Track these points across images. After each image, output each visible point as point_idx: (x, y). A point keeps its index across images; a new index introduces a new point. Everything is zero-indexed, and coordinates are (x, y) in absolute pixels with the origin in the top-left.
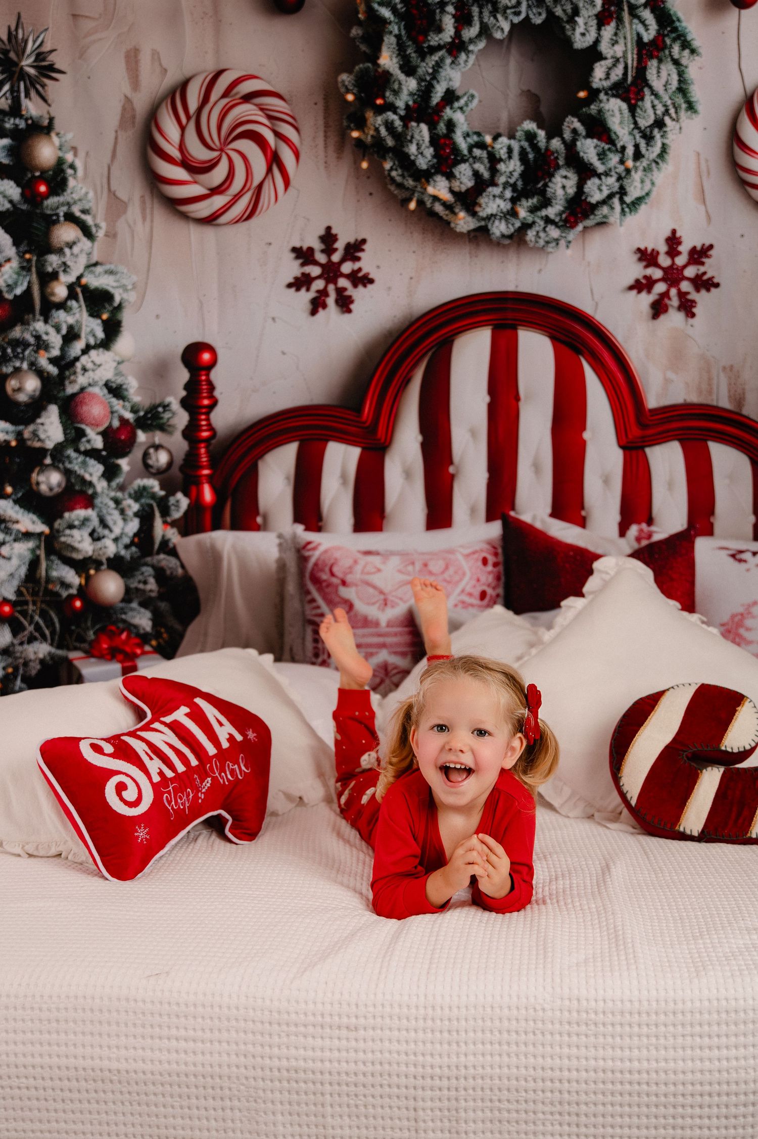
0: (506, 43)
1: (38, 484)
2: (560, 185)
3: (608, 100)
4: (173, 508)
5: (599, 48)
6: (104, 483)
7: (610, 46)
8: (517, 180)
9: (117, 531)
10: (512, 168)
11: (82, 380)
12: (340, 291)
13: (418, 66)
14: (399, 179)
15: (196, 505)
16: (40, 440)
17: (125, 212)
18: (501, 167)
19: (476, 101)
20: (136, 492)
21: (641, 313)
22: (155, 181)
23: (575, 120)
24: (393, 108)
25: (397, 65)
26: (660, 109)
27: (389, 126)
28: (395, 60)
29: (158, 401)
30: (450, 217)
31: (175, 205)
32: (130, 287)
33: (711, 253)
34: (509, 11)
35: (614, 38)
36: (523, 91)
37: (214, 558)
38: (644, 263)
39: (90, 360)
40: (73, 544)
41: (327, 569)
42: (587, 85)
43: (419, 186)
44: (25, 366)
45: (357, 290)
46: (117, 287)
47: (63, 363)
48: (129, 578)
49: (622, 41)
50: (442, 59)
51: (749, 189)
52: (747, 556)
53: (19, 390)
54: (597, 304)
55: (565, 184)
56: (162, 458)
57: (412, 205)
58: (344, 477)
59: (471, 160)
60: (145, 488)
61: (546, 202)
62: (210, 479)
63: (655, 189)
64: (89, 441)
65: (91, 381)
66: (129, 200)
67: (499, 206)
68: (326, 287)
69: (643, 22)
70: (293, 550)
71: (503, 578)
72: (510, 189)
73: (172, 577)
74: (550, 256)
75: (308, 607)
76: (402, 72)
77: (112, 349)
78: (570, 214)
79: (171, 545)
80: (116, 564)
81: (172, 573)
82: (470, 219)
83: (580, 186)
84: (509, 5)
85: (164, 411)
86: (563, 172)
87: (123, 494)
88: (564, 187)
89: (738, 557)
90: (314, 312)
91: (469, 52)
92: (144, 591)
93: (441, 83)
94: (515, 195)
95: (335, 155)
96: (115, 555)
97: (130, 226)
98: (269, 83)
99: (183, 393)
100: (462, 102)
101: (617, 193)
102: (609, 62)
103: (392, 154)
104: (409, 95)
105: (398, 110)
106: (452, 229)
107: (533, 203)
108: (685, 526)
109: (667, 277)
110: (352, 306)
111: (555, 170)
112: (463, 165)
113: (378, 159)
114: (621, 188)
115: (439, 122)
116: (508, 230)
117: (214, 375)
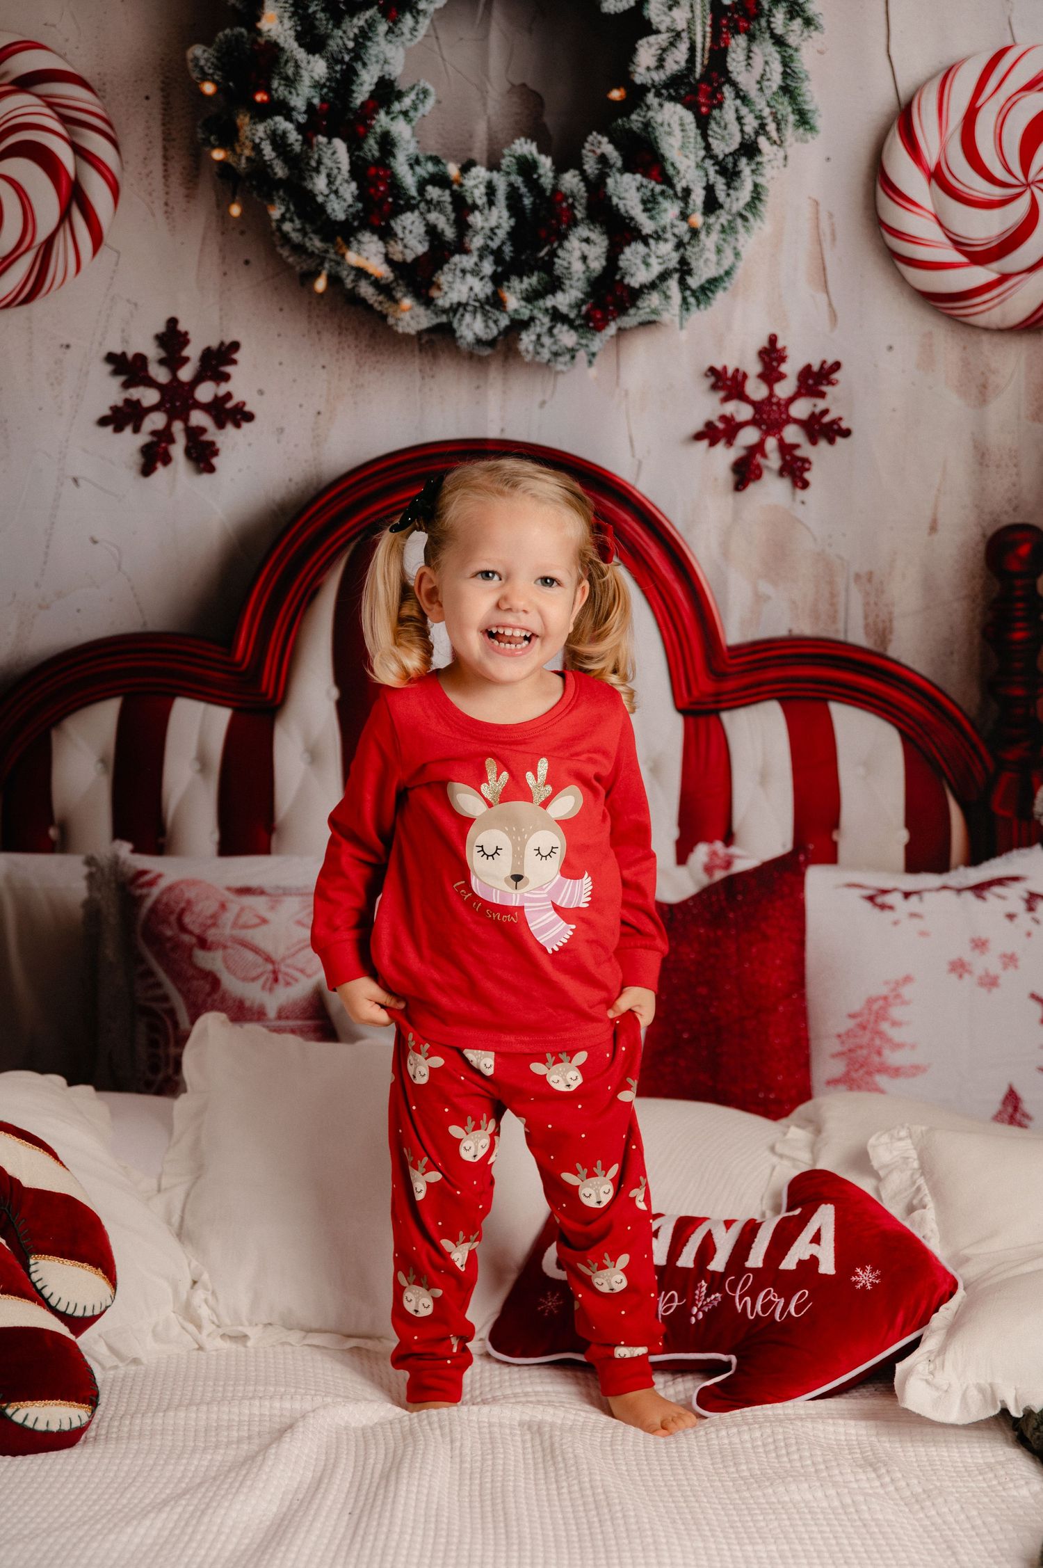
2: (577, 254)
3: (661, 105)
5: (645, 13)
7: (666, 9)
8: (503, 243)
10: (495, 221)
12: (194, 434)
13: (329, 36)
14: (296, 237)
19: (430, 102)
21: (716, 479)
23: (605, 140)
24: (285, 110)
25: (292, 33)
26: (751, 124)
28: (288, 24)
30: (387, 307)
33: (837, 376)
36: (513, 86)
38: (722, 394)
41: (173, 919)
42: (623, 77)
43: (332, 251)
45: (223, 431)
50: (371, 25)
51: (902, 267)
52: (894, 899)
54: (640, 463)
55: (586, 253)
57: (321, 285)
58: (202, 756)
59: (422, 205)
61: (554, 284)
63: (741, 265)
67: (471, 289)
68: (168, 426)
70: (113, 885)
72: (491, 258)
74: (560, 377)
75: (139, 985)
76: (301, 45)
78: (595, 306)
82: (421, 310)
83: (613, 256)
86: (583, 231)
88: (584, 258)
89: (880, 900)
91: (418, 12)
93: (370, 67)
94: (500, 269)
95: (183, 191)
98: (62, 57)
100: (407, 102)
101: (676, 270)
102: (663, 39)
103: (285, 192)
104: (314, 87)
105: (294, 113)
106: (390, 327)
107: (530, 285)
108: (789, 847)
109: (761, 417)
110: (215, 461)
111: (569, 228)
112: (409, 214)
113: (259, 200)
114: (683, 262)
115: (366, 137)
116: (488, 331)
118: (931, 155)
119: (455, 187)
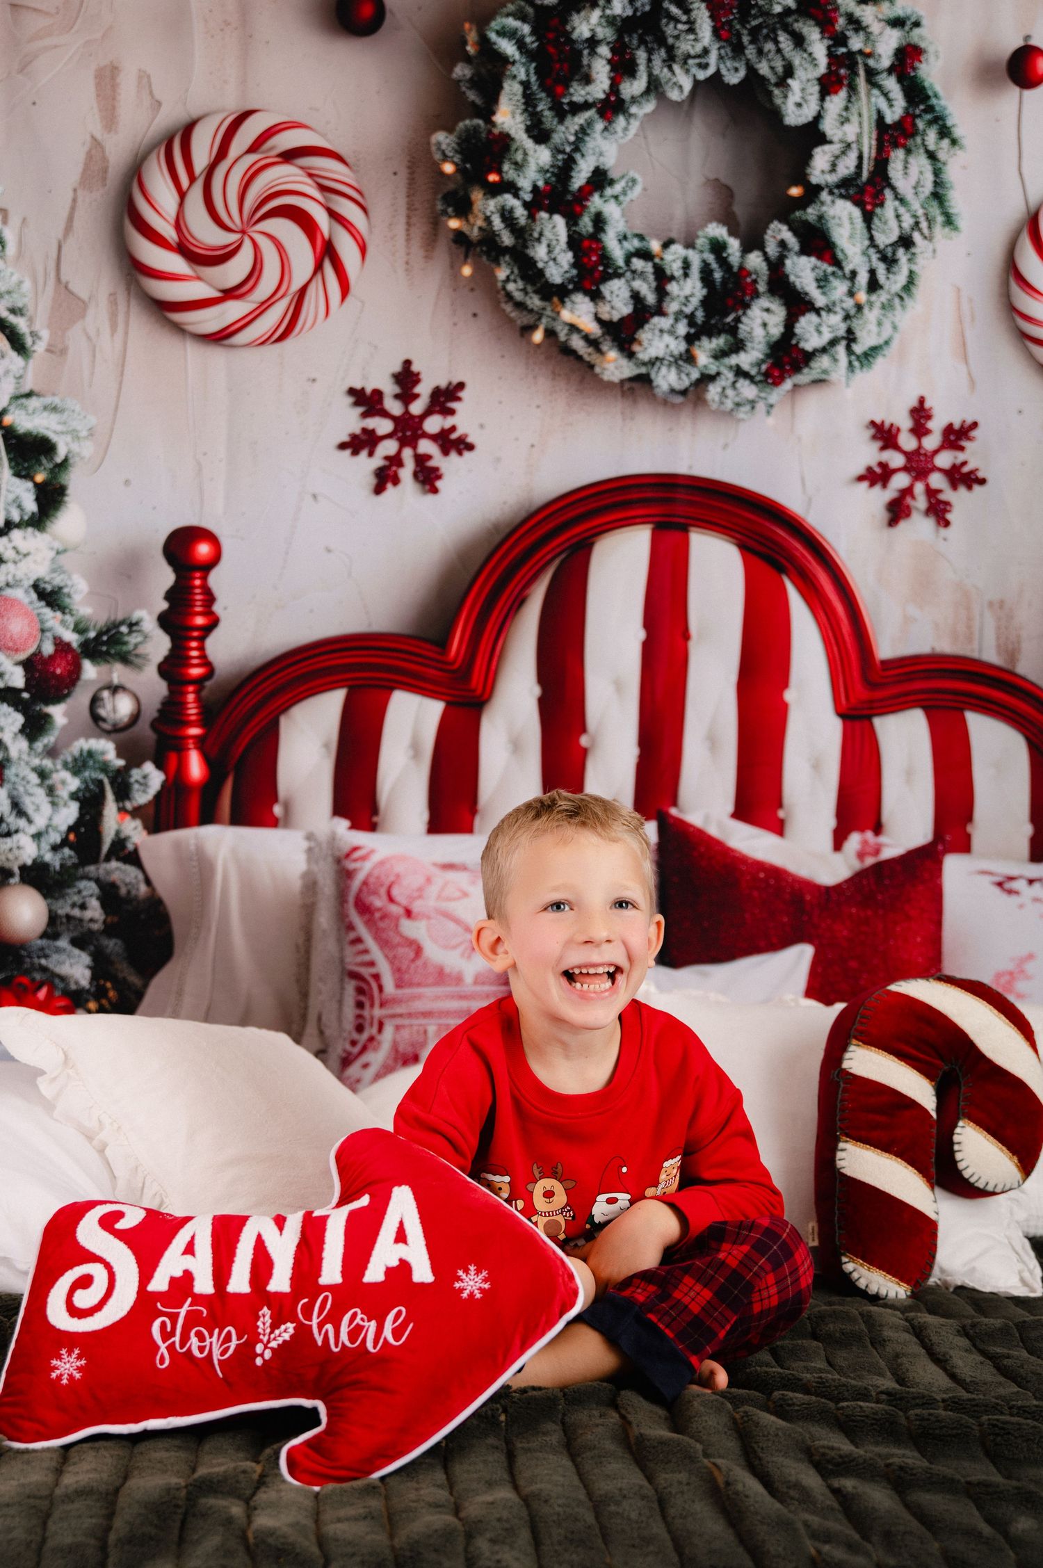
0: (685, 107)
2: (759, 321)
3: (833, 202)
4: (136, 786)
5: (821, 127)
6: (23, 744)
7: (838, 125)
8: (696, 309)
9: (40, 822)
10: (689, 291)
12: (421, 460)
13: (552, 131)
14: (518, 296)
15: (176, 785)
17: (83, 315)
19: (638, 189)
20: (75, 760)
21: (873, 516)
22: (136, 270)
23: (784, 228)
24: (513, 189)
25: (523, 127)
26: (908, 222)
28: (519, 118)
29: (120, 617)
30: (594, 358)
31: (164, 309)
32: (84, 433)
33: (973, 433)
34: (691, 62)
35: (844, 114)
36: (709, 180)
37: (200, 868)
38: (880, 444)
39: (10, 546)
41: (383, 891)
42: (801, 177)
43: (549, 309)
45: (448, 458)
46: (62, 433)
48: (57, 899)
49: (854, 119)
50: (590, 123)
51: (1030, 345)
52: (1020, 885)
54: (810, 499)
55: (767, 321)
56: (123, 707)
57: (538, 336)
58: (415, 747)
59: (628, 274)
60: (90, 754)
61: (738, 346)
62: (200, 743)
63: (898, 336)
64: (1, 675)
65: (10, 579)
66: (90, 299)
67: (667, 346)
68: (399, 452)
69: (886, 95)
70: (330, 859)
72: (685, 321)
73: (130, 899)
74: (742, 424)
75: (349, 951)
76: (530, 137)
77: (48, 530)
78: (774, 365)
79: (130, 847)
80: (36, 876)
81: (129, 892)
82: (624, 362)
83: (790, 324)
84: (692, 52)
85: (131, 632)
86: (764, 302)
87: (54, 764)
88: (765, 325)
89: (1007, 885)
90: (379, 489)
91: (631, 115)
92: (81, 920)
93: (588, 158)
94: (692, 331)
95: (421, 253)
96: (34, 861)
97: (89, 338)
98: (323, 136)
99: (164, 605)
100: (618, 188)
101: (843, 338)
102: (835, 148)
103: (510, 257)
104: (540, 172)
105: (521, 192)
106: (596, 375)
107: (719, 345)
108: (930, 838)
109: (912, 465)
110: (439, 484)
111: (752, 299)
112: (616, 281)
113: (488, 263)
114: (850, 331)
115: (582, 215)
116: (681, 382)
117: (215, 579)
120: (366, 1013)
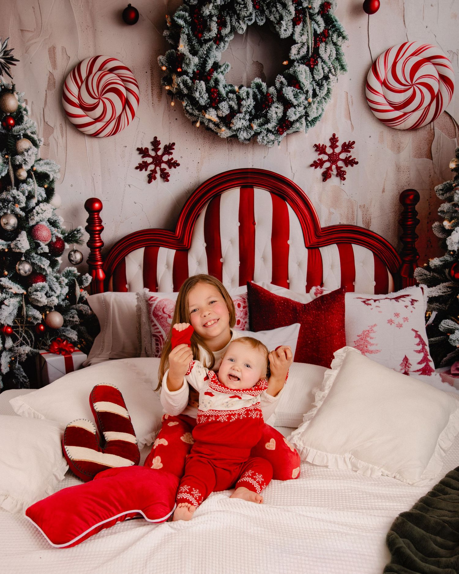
0: (244, 36)
1: (19, 270)
2: (274, 112)
3: (299, 66)
4: (84, 281)
5: (294, 38)
6: (51, 269)
7: (300, 36)
8: (252, 109)
9: (58, 293)
10: (249, 103)
11: (37, 218)
12: (162, 170)
13: (199, 50)
14: (190, 111)
15: (96, 280)
16: (18, 248)
17: (53, 132)
18: (244, 103)
19: (229, 68)
20: (66, 273)
21: (317, 178)
22: (67, 115)
23: (282, 77)
24: (186, 73)
25: (188, 50)
26: (327, 70)
27: (185, 83)
28: (187, 47)
29: (74, 229)
30: (217, 130)
31: (77, 128)
32: (57, 171)
33: (354, 145)
34: (245, 19)
35: (302, 32)
36: (254, 62)
37: (105, 305)
39: (40, 208)
40: (37, 299)
41: (161, 310)
42: (287, 58)
43: (201, 114)
44: (9, 212)
45: (171, 169)
46: (51, 171)
47: (27, 210)
48: (65, 315)
49: (306, 33)
50: (211, 46)
51: (374, 112)
53: (7, 224)
54: (294, 174)
55: (277, 111)
56: (78, 257)
57: (198, 125)
58: (168, 264)
59: (227, 99)
60: (70, 271)
61: (267, 121)
62: (102, 267)
63: (324, 113)
64: (42, 249)
65: (41, 219)
66: (54, 126)
67: (243, 124)
68: (155, 168)
69: (317, 23)
70: (144, 301)
71: (248, 314)
72: (248, 114)
73: (86, 315)
74: (270, 149)
75: (152, 328)
76: (191, 54)
77: (50, 203)
78: (280, 127)
79: (85, 299)
80: (59, 308)
81: (86, 312)
82: (228, 131)
83: (285, 112)
84: (246, 15)
85: (78, 233)
86: (276, 105)
87: (60, 275)
88: (276, 113)
89: (367, 302)
90: (150, 182)
91: (225, 41)
92: (73, 321)
93: (211, 59)
94: (251, 117)
95: (158, 99)
96: (58, 304)
97: (55, 140)
98: (122, 62)
99: (87, 224)
100: (222, 69)
101: (304, 115)
102: (299, 45)
103: (187, 98)
104: (195, 66)
105: (189, 74)
106: (219, 136)
107: (260, 122)
108: (340, 287)
109: (331, 159)
110: (169, 178)
111: (272, 104)
112: (224, 102)
113: (179, 100)
114: (306, 113)
115: (210, 80)
116: (248, 136)
117: (102, 215)
118: (382, 77)
119: (237, 93)
120: (159, 347)
